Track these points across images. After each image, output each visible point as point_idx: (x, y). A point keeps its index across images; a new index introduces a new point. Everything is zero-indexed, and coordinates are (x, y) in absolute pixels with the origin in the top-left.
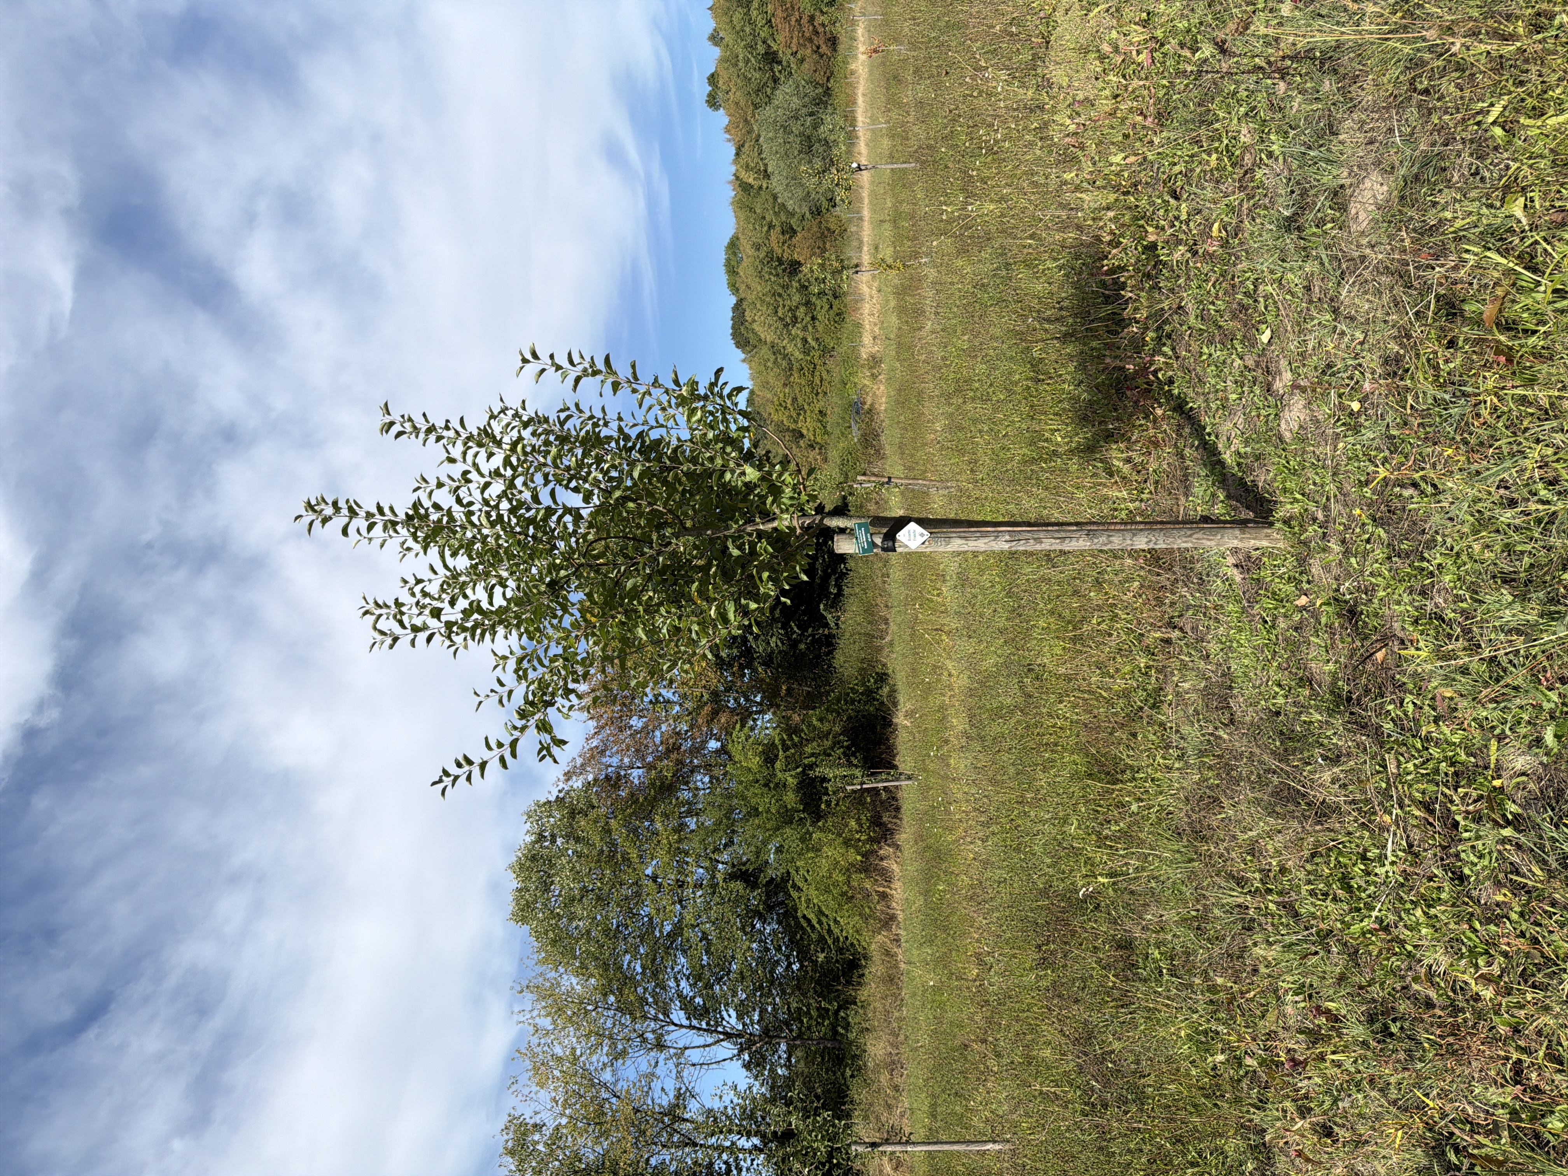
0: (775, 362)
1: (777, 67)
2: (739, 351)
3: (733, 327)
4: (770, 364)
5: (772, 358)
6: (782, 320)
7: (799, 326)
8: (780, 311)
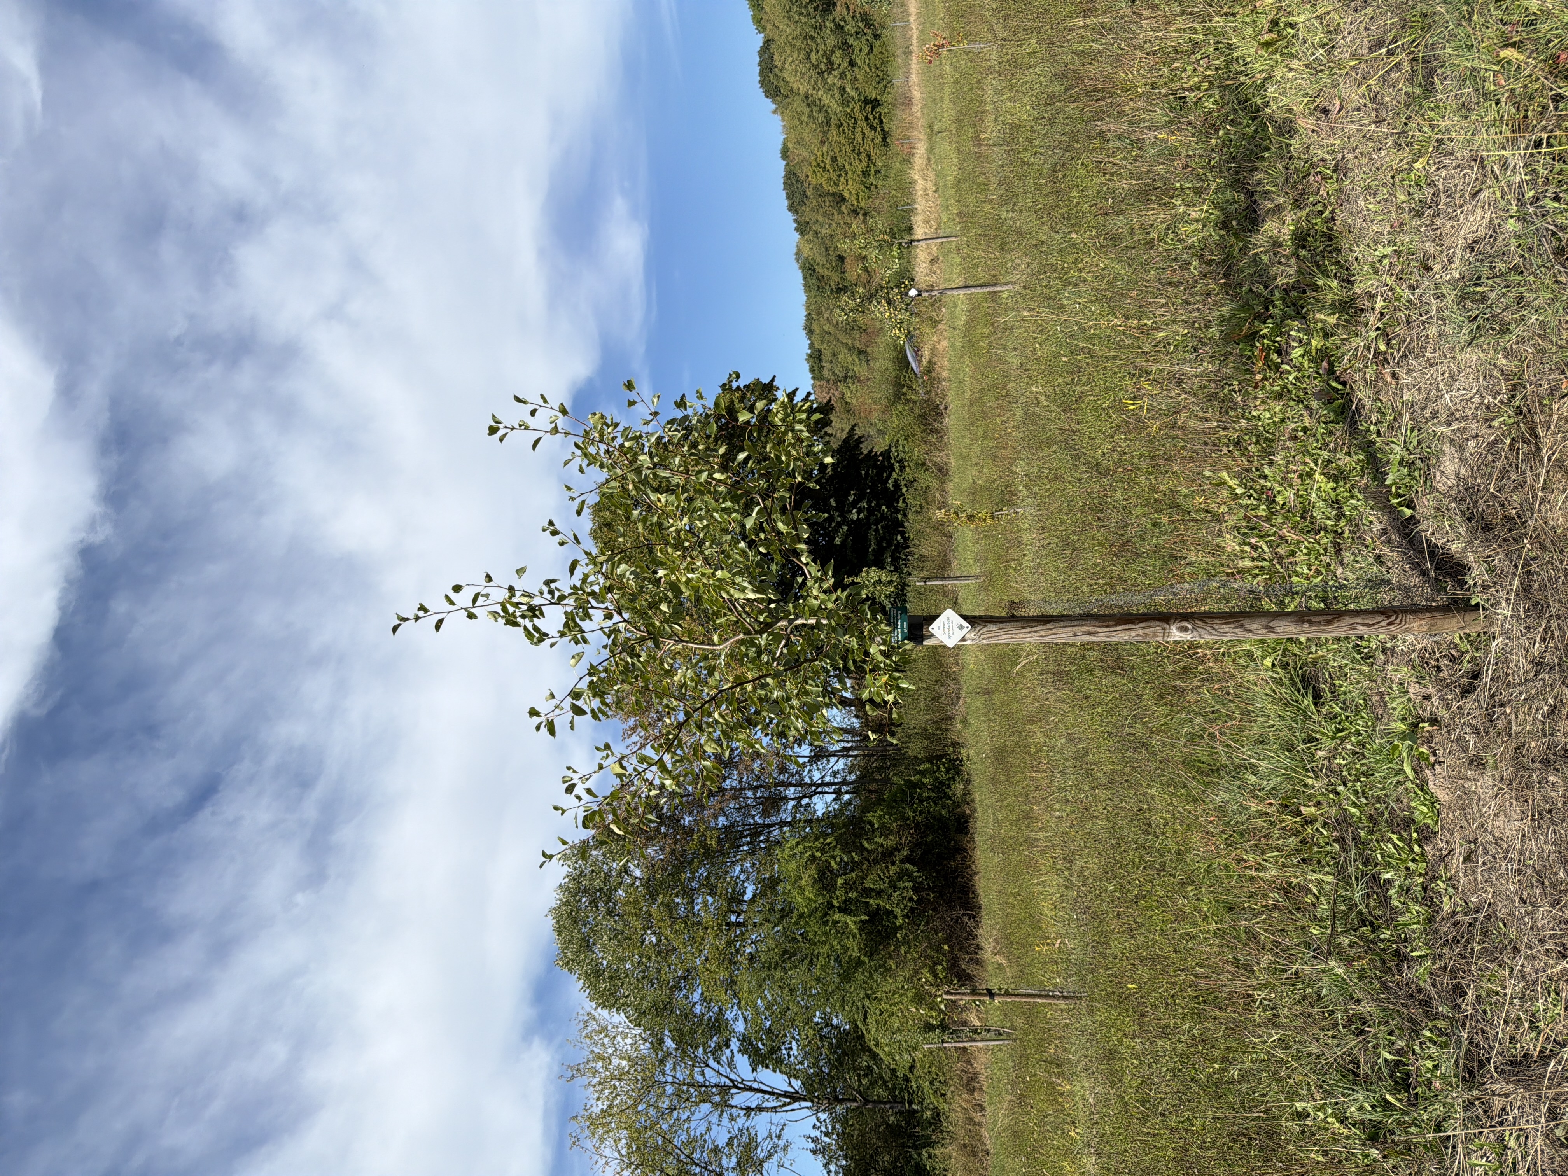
0: (810, 115)
2: (769, 101)
3: (761, 73)
4: (805, 118)
5: (807, 111)
6: (816, 67)
7: (835, 73)
8: (813, 57)
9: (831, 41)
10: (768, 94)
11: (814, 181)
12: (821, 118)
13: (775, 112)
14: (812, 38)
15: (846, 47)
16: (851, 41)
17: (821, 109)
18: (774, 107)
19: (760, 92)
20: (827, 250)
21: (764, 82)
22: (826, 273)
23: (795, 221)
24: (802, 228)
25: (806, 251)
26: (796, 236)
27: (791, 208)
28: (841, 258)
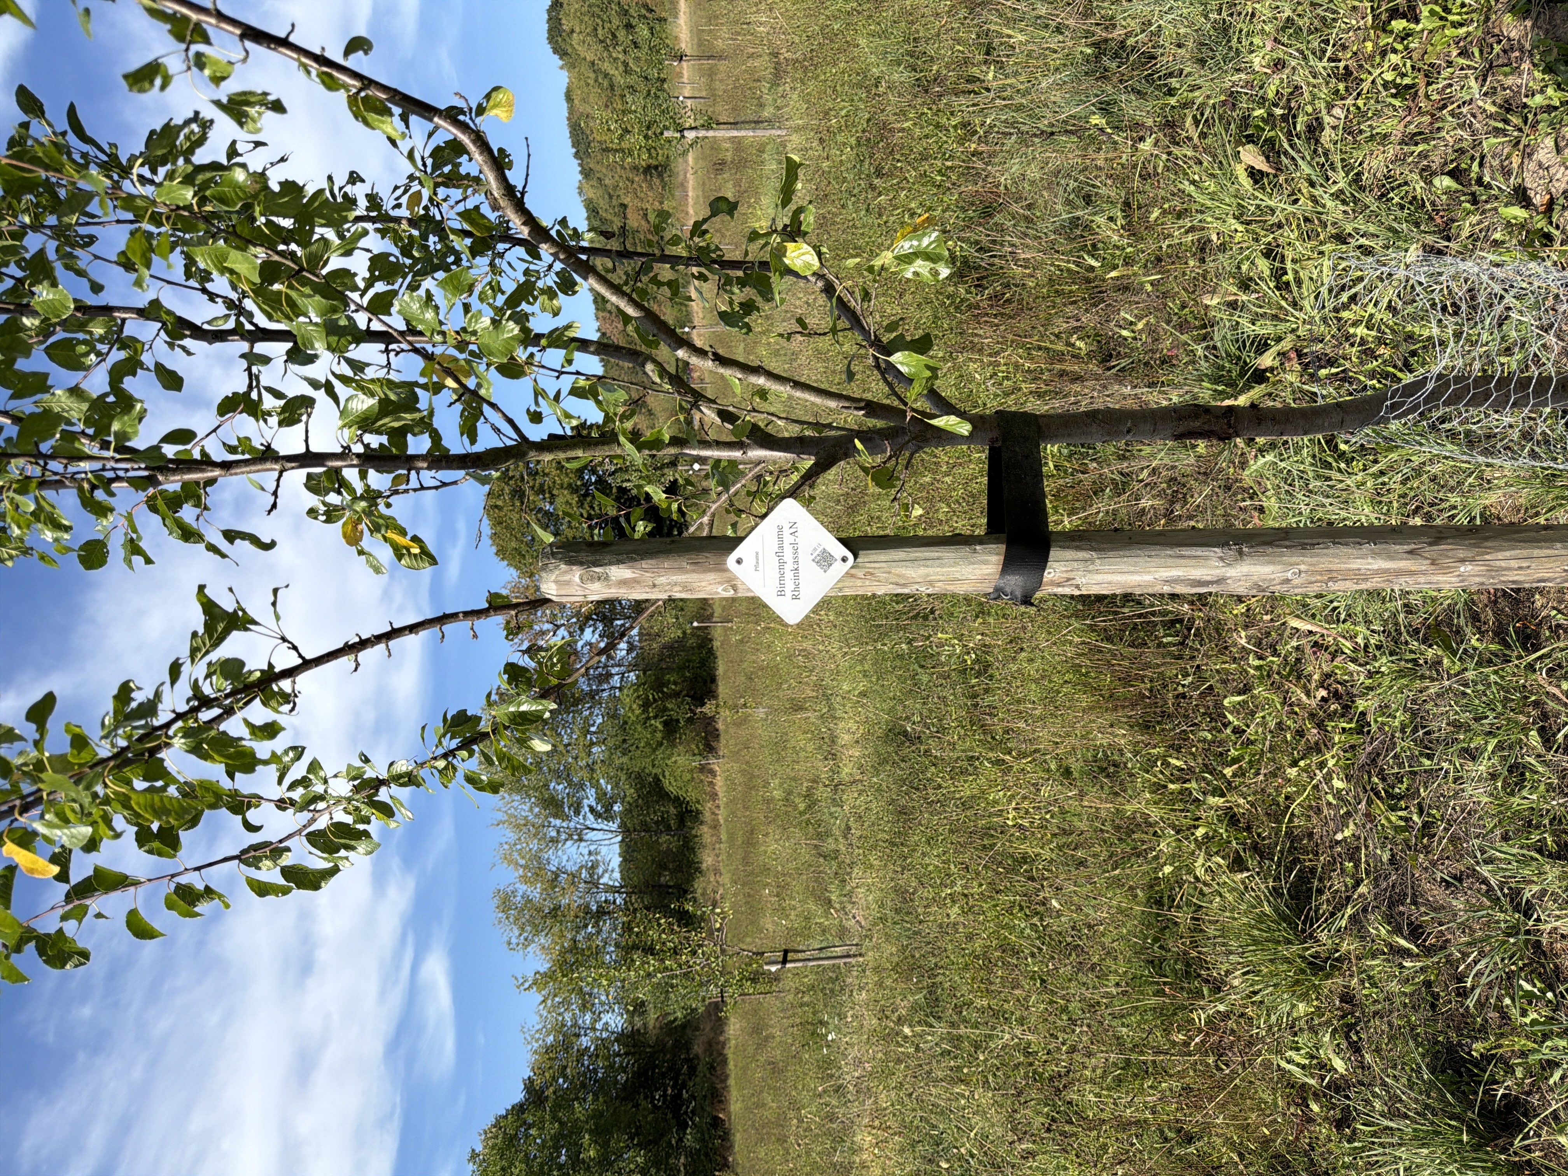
0: (596, 81)
2: (556, 57)
3: (550, 30)
4: (591, 82)
5: (592, 75)
6: (601, 42)
7: (620, 49)
8: (600, 31)
9: (616, 22)
10: (555, 51)
11: (598, 138)
12: (606, 83)
13: (561, 68)
14: (599, 17)
15: (629, 27)
16: (634, 22)
17: (606, 75)
18: (561, 63)
19: (548, 49)
20: (611, 197)
21: (551, 39)
22: (609, 217)
23: (580, 165)
24: (587, 173)
25: (591, 193)
26: (580, 177)
27: (577, 155)
28: (624, 206)
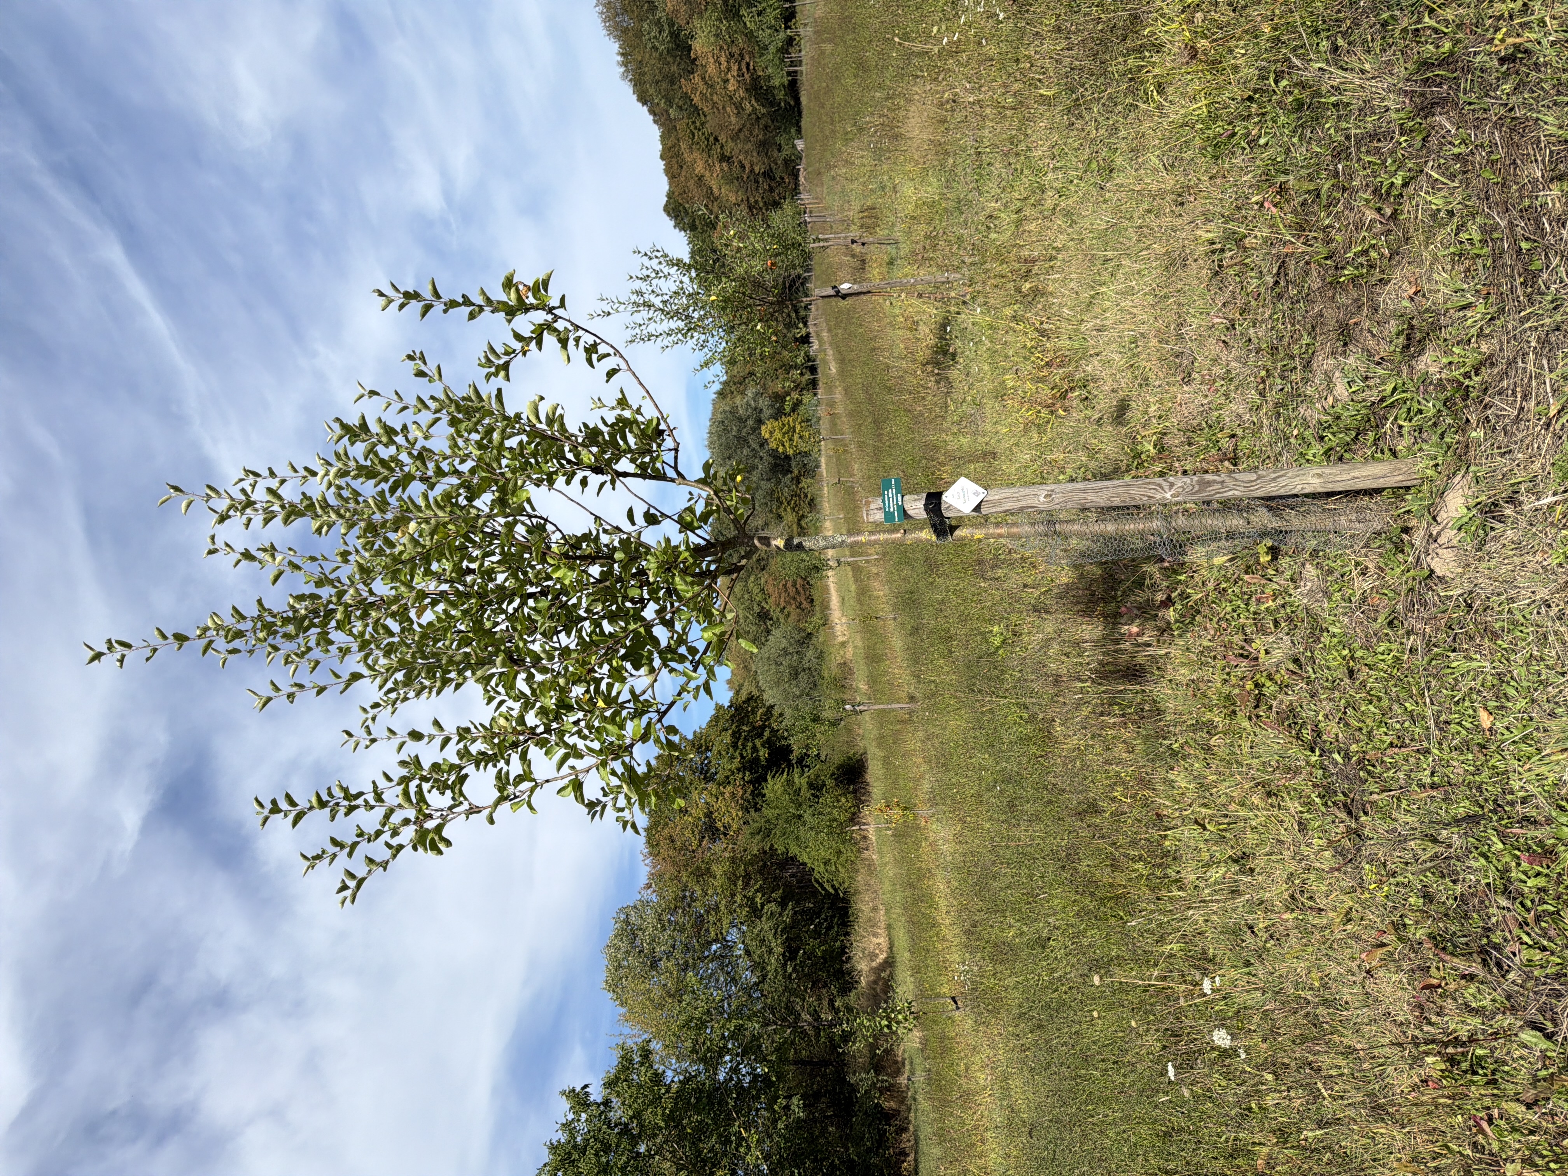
1: (769, 623)
